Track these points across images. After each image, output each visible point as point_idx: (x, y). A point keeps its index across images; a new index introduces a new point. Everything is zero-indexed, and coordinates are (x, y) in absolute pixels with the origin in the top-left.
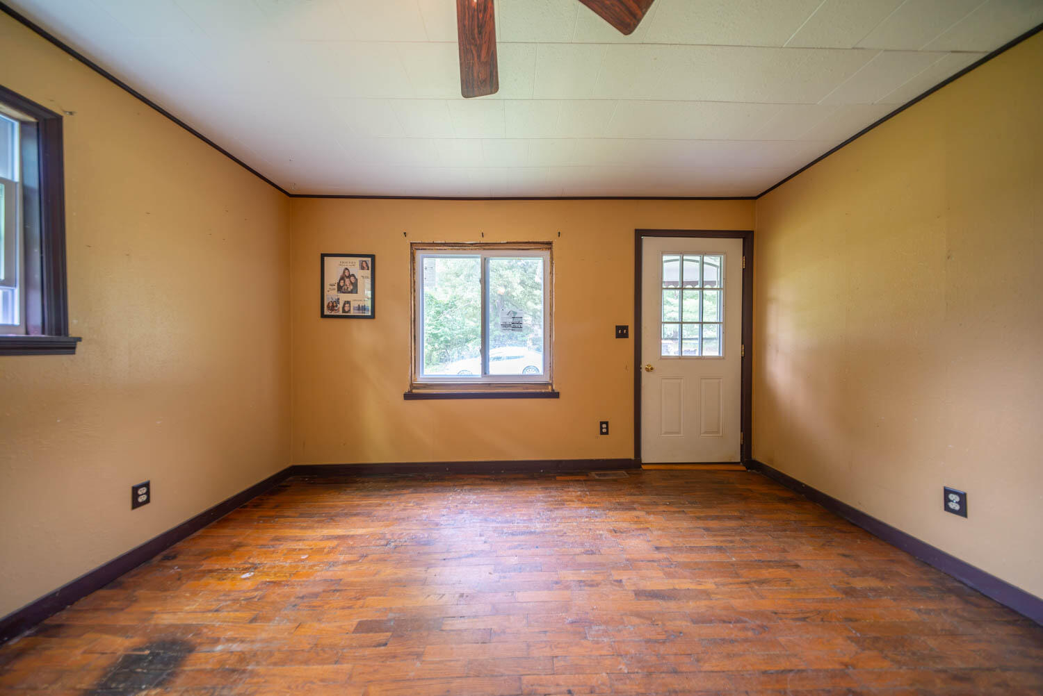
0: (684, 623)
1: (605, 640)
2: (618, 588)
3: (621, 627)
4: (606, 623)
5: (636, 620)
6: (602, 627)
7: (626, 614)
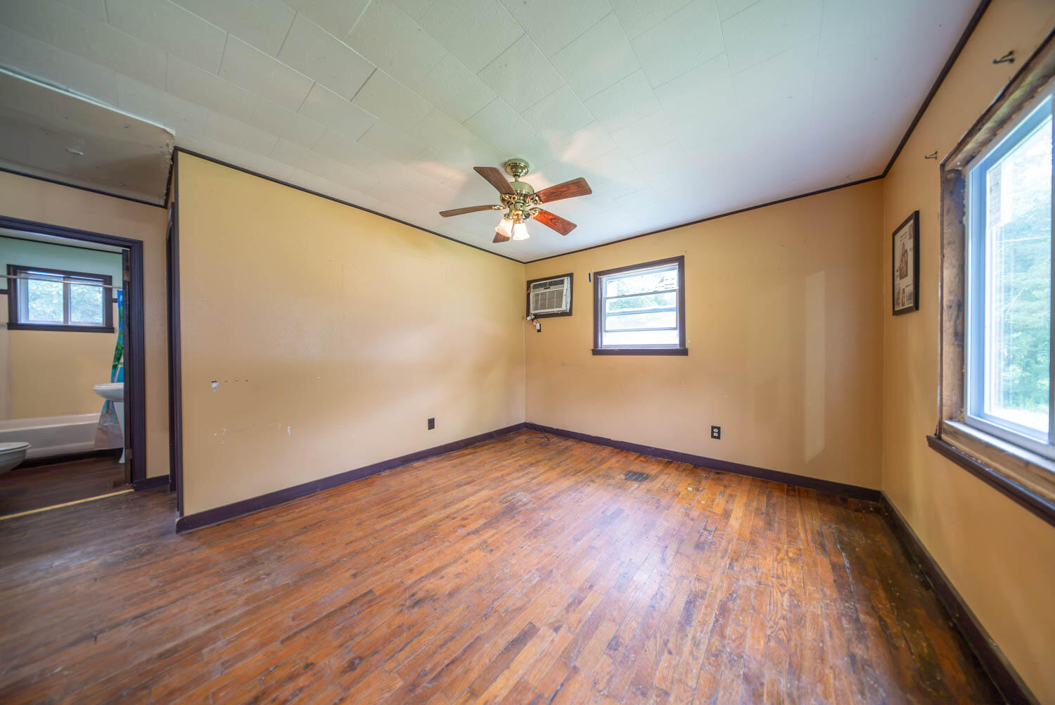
0: (485, 630)
1: (526, 577)
2: (551, 621)
3: (525, 591)
4: (534, 587)
5: (519, 604)
6: (534, 583)
7: (528, 602)
